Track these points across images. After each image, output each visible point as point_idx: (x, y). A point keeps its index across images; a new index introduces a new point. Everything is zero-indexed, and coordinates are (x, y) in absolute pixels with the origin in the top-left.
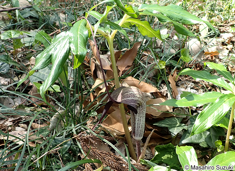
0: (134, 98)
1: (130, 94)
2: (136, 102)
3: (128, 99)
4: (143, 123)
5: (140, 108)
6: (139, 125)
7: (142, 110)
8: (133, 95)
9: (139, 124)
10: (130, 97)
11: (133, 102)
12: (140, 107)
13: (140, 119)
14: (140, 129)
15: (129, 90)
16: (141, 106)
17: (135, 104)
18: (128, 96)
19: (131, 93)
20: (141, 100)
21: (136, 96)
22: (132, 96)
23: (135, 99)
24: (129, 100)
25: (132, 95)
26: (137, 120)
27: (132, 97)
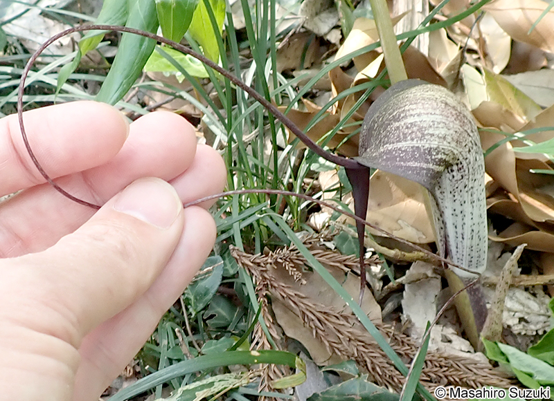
0: (419, 144)
1: (407, 128)
2: (431, 155)
3: (399, 145)
4: (476, 220)
5: (454, 173)
6: (459, 230)
7: (465, 180)
8: (420, 129)
9: (459, 227)
10: (405, 138)
11: (416, 159)
12: (452, 171)
13: (459, 209)
14: (467, 242)
15: (407, 108)
16: (455, 168)
17: (425, 166)
18: (399, 136)
19: (411, 124)
20: (453, 144)
21: (431, 131)
22: (413, 136)
23: (427, 146)
24: (403, 152)
25: (415, 129)
26: (448, 213)
27: (412, 139)
